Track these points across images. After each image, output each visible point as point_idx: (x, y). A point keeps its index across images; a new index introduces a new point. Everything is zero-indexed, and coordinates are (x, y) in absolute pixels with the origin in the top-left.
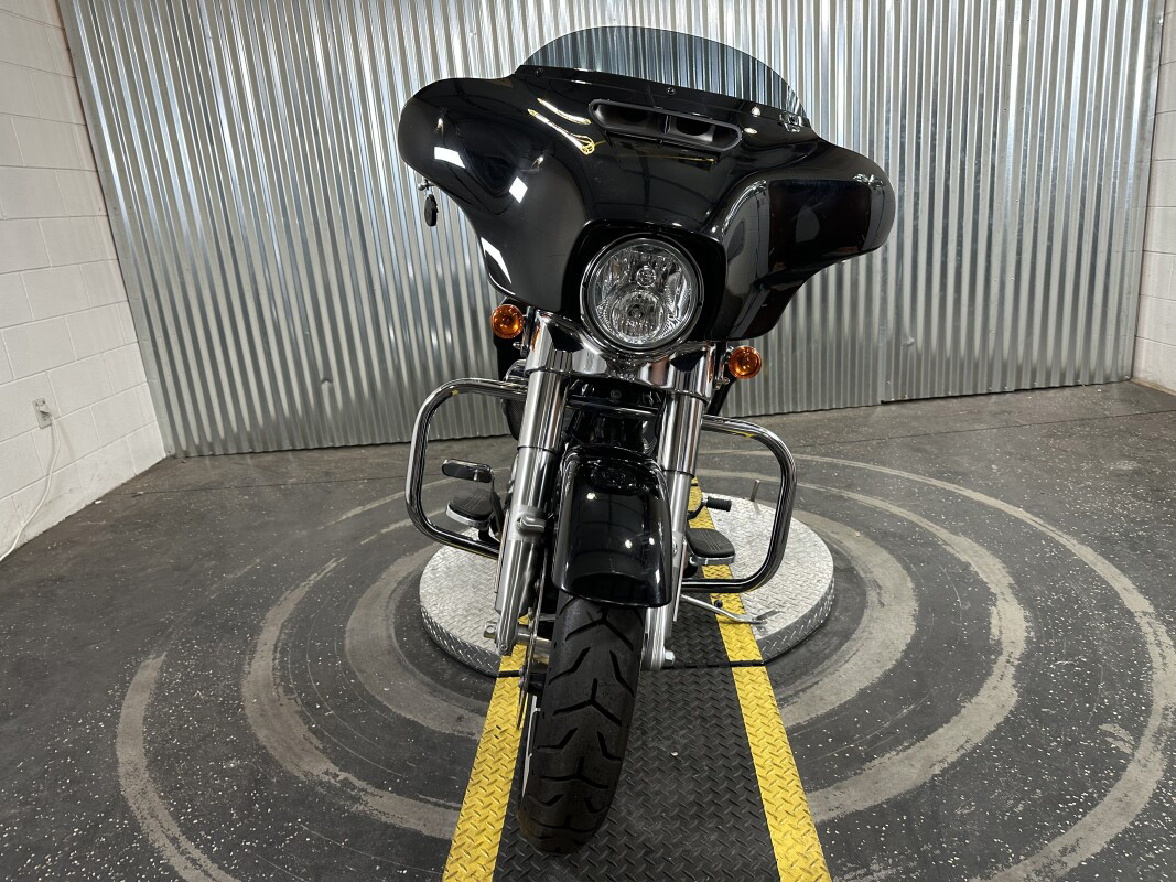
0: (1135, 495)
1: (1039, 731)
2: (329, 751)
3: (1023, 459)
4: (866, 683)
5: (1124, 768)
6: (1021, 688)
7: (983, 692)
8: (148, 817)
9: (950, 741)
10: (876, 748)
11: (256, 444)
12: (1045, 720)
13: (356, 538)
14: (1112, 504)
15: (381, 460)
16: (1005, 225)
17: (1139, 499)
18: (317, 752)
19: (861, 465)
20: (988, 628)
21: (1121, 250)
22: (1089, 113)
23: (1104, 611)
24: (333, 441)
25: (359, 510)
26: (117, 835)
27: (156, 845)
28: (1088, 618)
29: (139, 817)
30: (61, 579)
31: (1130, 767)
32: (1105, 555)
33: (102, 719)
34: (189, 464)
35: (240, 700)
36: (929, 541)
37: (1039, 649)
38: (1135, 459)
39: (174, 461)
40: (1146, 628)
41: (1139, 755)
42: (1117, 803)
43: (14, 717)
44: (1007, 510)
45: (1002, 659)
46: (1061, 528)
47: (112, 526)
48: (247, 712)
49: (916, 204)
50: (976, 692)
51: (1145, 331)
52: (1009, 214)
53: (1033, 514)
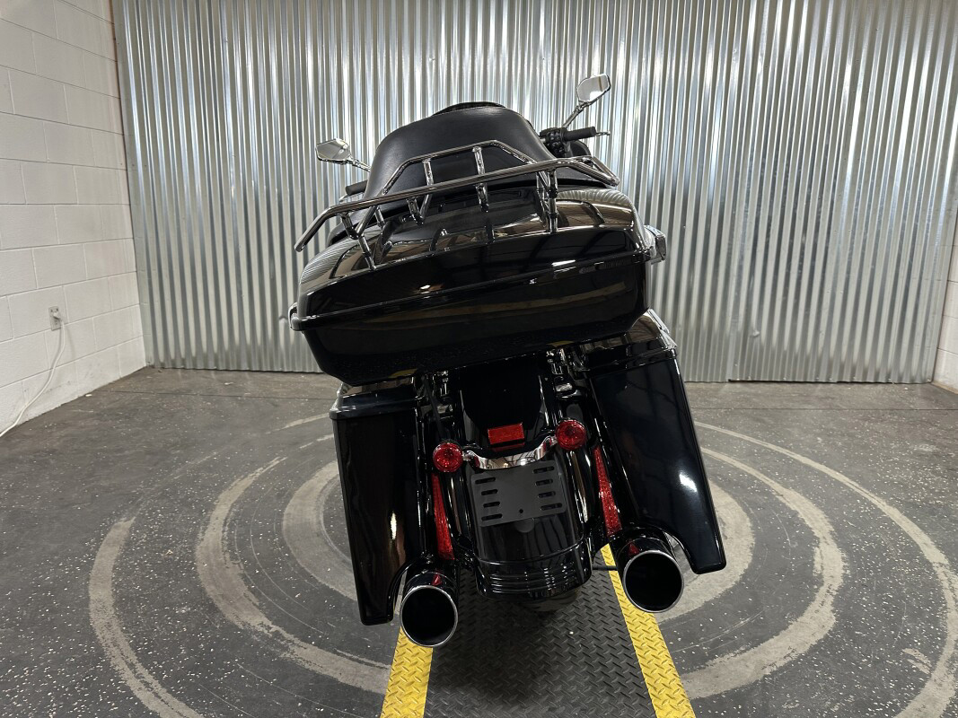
0: (934, 472)
1: (852, 649)
2: (264, 607)
3: (843, 435)
4: (710, 598)
5: (923, 685)
6: (838, 613)
7: (806, 614)
8: (112, 646)
9: (779, 650)
10: (716, 650)
11: (220, 363)
12: (857, 641)
13: (296, 444)
14: (915, 477)
15: (319, 385)
16: (839, 248)
17: (938, 475)
18: (254, 607)
19: (712, 427)
20: (812, 564)
21: (930, 277)
22: (911, 168)
23: (908, 560)
24: (282, 366)
25: (299, 422)
26: (84, 657)
27: (117, 668)
28: (895, 564)
29: (103, 645)
30: (53, 451)
31: (928, 685)
32: (909, 516)
33: (79, 564)
34: (164, 373)
35: (194, 561)
36: (765, 491)
37: (854, 585)
38: (934, 444)
39: (153, 370)
40: (942, 576)
41: (935, 675)
42: (917, 713)
43: (6, 555)
44: (829, 473)
45: (823, 589)
46: (873, 492)
47: (97, 414)
48: (198, 570)
49: (769, 225)
50: (800, 612)
51: (945, 345)
52: (842, 242)
53: (850, 478)
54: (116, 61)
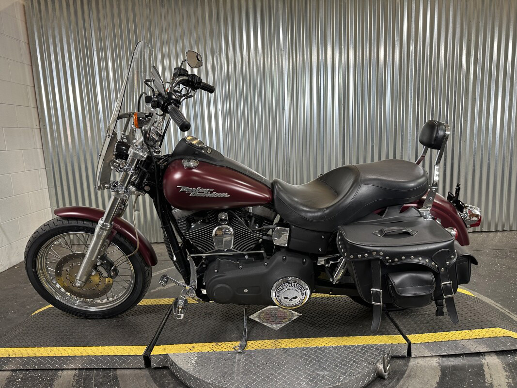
53: (495, 301)
54: (32, 66)
